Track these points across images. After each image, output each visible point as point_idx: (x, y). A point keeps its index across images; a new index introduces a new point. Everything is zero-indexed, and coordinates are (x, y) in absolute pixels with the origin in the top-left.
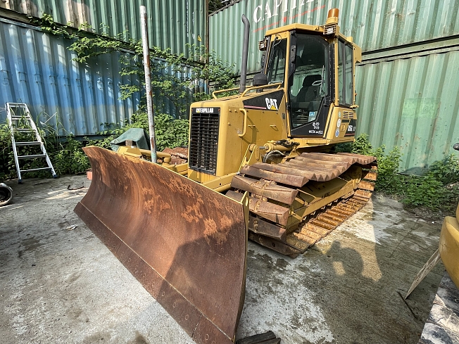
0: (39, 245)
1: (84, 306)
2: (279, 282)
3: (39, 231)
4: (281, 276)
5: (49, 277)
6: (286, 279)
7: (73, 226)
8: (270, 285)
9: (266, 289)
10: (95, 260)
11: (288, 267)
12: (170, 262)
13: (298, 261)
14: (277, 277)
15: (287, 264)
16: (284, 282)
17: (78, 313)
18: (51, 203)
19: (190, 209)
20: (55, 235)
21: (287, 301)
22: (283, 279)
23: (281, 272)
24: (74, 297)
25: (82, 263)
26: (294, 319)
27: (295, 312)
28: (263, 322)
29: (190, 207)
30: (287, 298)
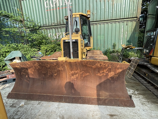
7: (23, 103)
12: (96, 92)
20: (18, 111)
25: (54, 112)
29: (102, 71)
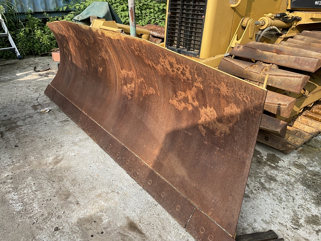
0: (18, 126)
1: (72, 189)
2: (272, 179)
3: (15, 113)
4: (273, 172)
5: (33, 158)
6: (280, 177)
7: (47, 109)
8: (263, 181)
9: (258, 185)
10: (75, 144)
11: (281, 163)
13: (292, 157)
14: (269, 173)
15: (280, 159)
16: (278, 179)
17: (68, 195)
18: (20, 85)
19: (181, 95)
20: (31, 117)
21: (284, 199)
22: (276, 175)
23: (273, 168)
24: (61, 179)
25: (62, 146)
26: (293, 219)
27: (294, 211)
28: (259, 219)
29: (183, 93)
30: (283, 196)
